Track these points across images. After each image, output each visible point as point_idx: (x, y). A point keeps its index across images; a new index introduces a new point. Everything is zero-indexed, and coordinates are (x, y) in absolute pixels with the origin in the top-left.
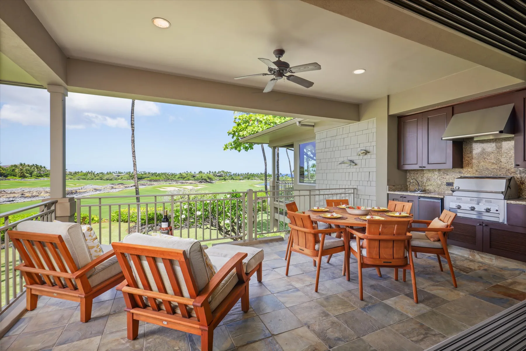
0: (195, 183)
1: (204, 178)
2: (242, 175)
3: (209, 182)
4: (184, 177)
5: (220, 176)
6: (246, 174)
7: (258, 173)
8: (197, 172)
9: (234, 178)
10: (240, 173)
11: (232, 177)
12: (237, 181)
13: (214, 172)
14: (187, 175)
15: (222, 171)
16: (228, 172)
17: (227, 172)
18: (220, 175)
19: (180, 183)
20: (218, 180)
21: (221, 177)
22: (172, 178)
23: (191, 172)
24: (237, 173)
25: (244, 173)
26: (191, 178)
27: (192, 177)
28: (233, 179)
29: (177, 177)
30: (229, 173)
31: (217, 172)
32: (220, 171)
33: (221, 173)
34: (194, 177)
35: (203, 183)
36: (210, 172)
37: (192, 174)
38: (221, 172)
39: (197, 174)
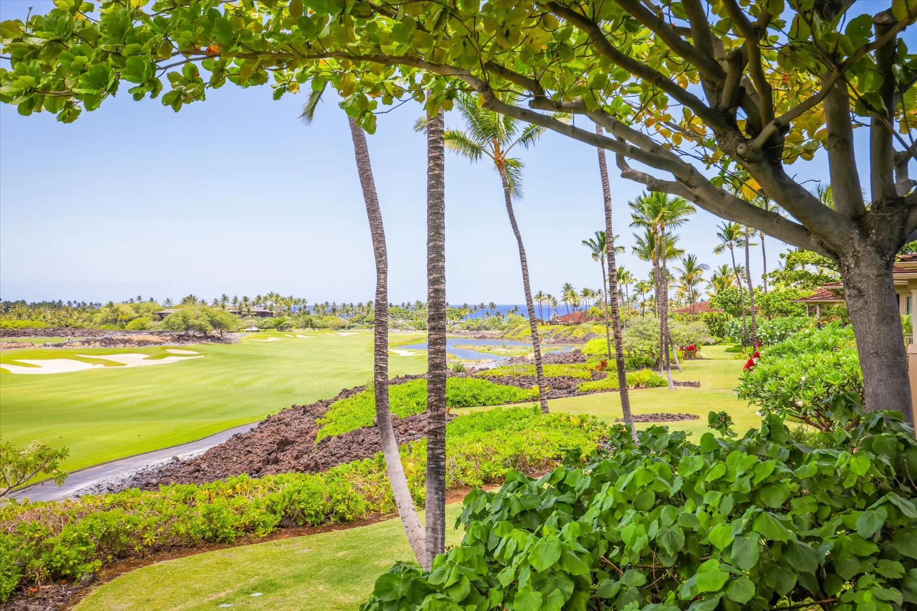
0: (160, 343)
1: (197, 322)
2: (347, 310)
3: (213, 338)
4: (125, 317)
5: (263, 314)
6: (360, 305)
7: (409, 304)
8: (177, 301)
9: (316, 321)
10: (339, 303)
11: (307, 317)
12: (327, 333)
13: (240, 299)
14: (137, 310)
15: (271, 295)
16: (295, 297)
17: (291, 298)
18: (261, 310)
19: (98, 344)
20: (255, 329)
21: (267, 319)
22: (79, 323)
23: (152, 300)
24: (331, 304)
25: (355, 304)
26: (152, 323)
27: (157, 316)
28: (313, 327)
29: (98, 318)
30: (296, 303)
31: (252, 298)
32: (263, 295)
33: (268, 303)
34: (162, 316)
35: (190, 344)
36: (225, 298)
37: (156, 308)
38: (266, 298)
39: (177, 307)
